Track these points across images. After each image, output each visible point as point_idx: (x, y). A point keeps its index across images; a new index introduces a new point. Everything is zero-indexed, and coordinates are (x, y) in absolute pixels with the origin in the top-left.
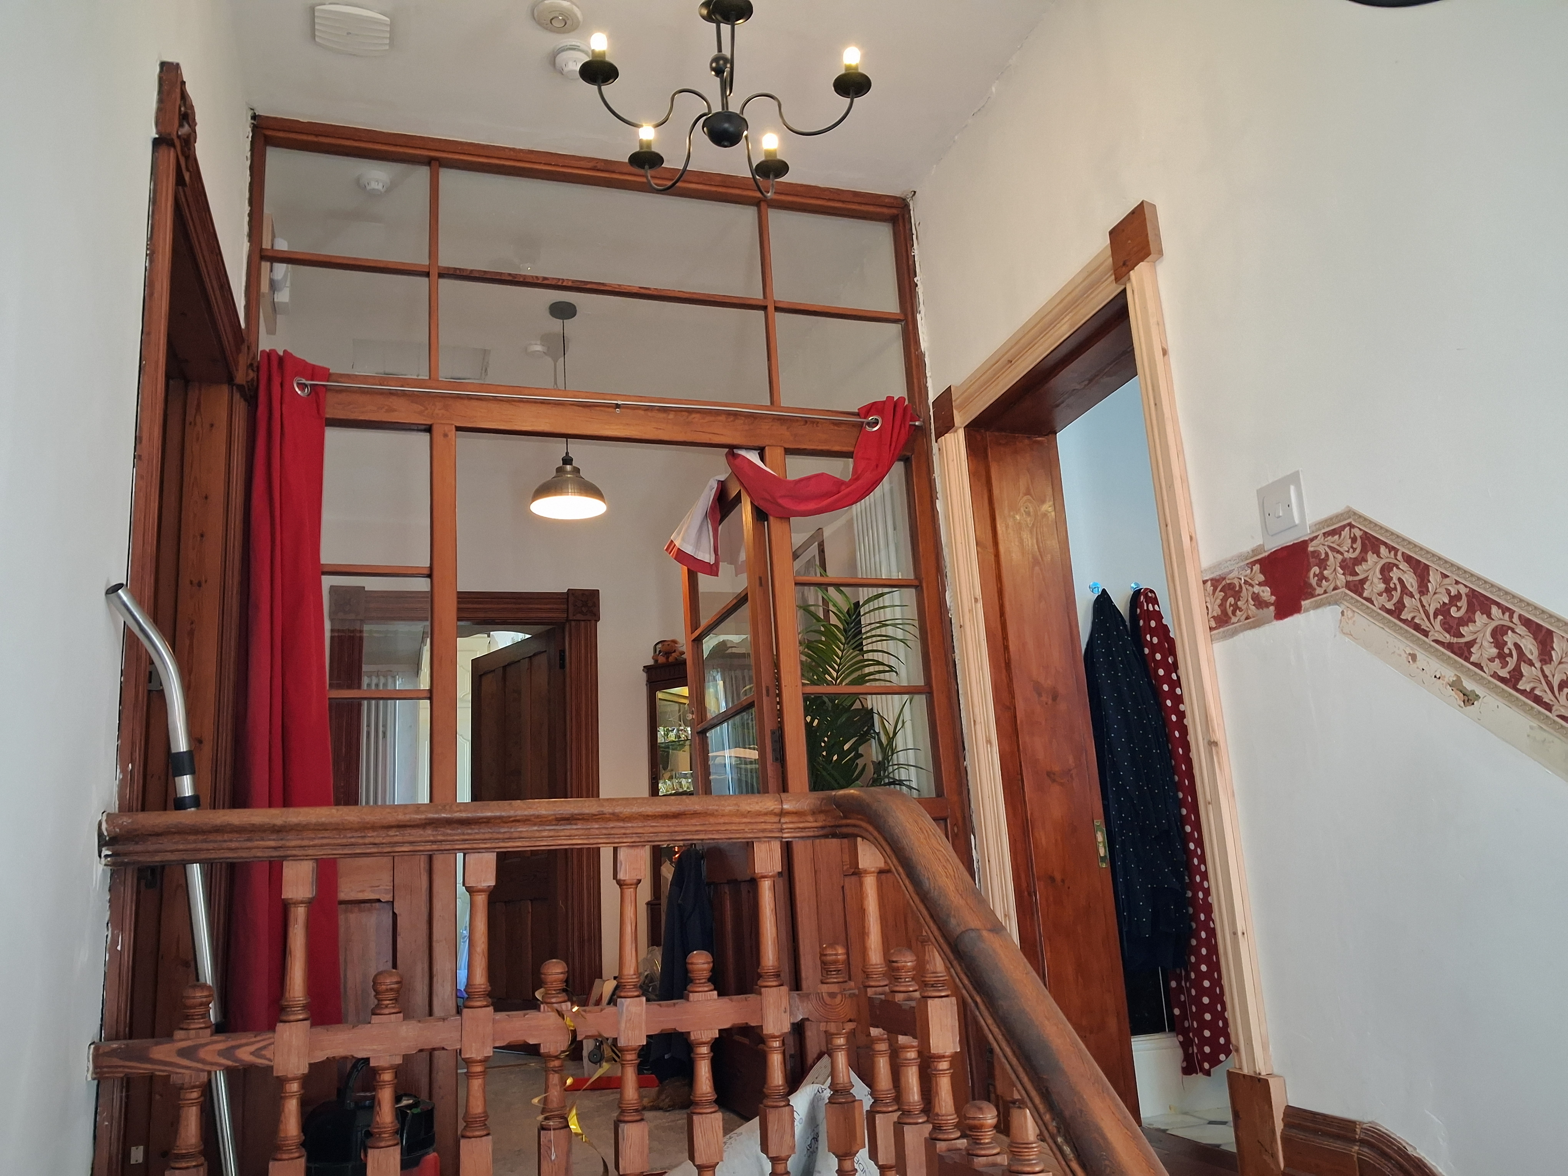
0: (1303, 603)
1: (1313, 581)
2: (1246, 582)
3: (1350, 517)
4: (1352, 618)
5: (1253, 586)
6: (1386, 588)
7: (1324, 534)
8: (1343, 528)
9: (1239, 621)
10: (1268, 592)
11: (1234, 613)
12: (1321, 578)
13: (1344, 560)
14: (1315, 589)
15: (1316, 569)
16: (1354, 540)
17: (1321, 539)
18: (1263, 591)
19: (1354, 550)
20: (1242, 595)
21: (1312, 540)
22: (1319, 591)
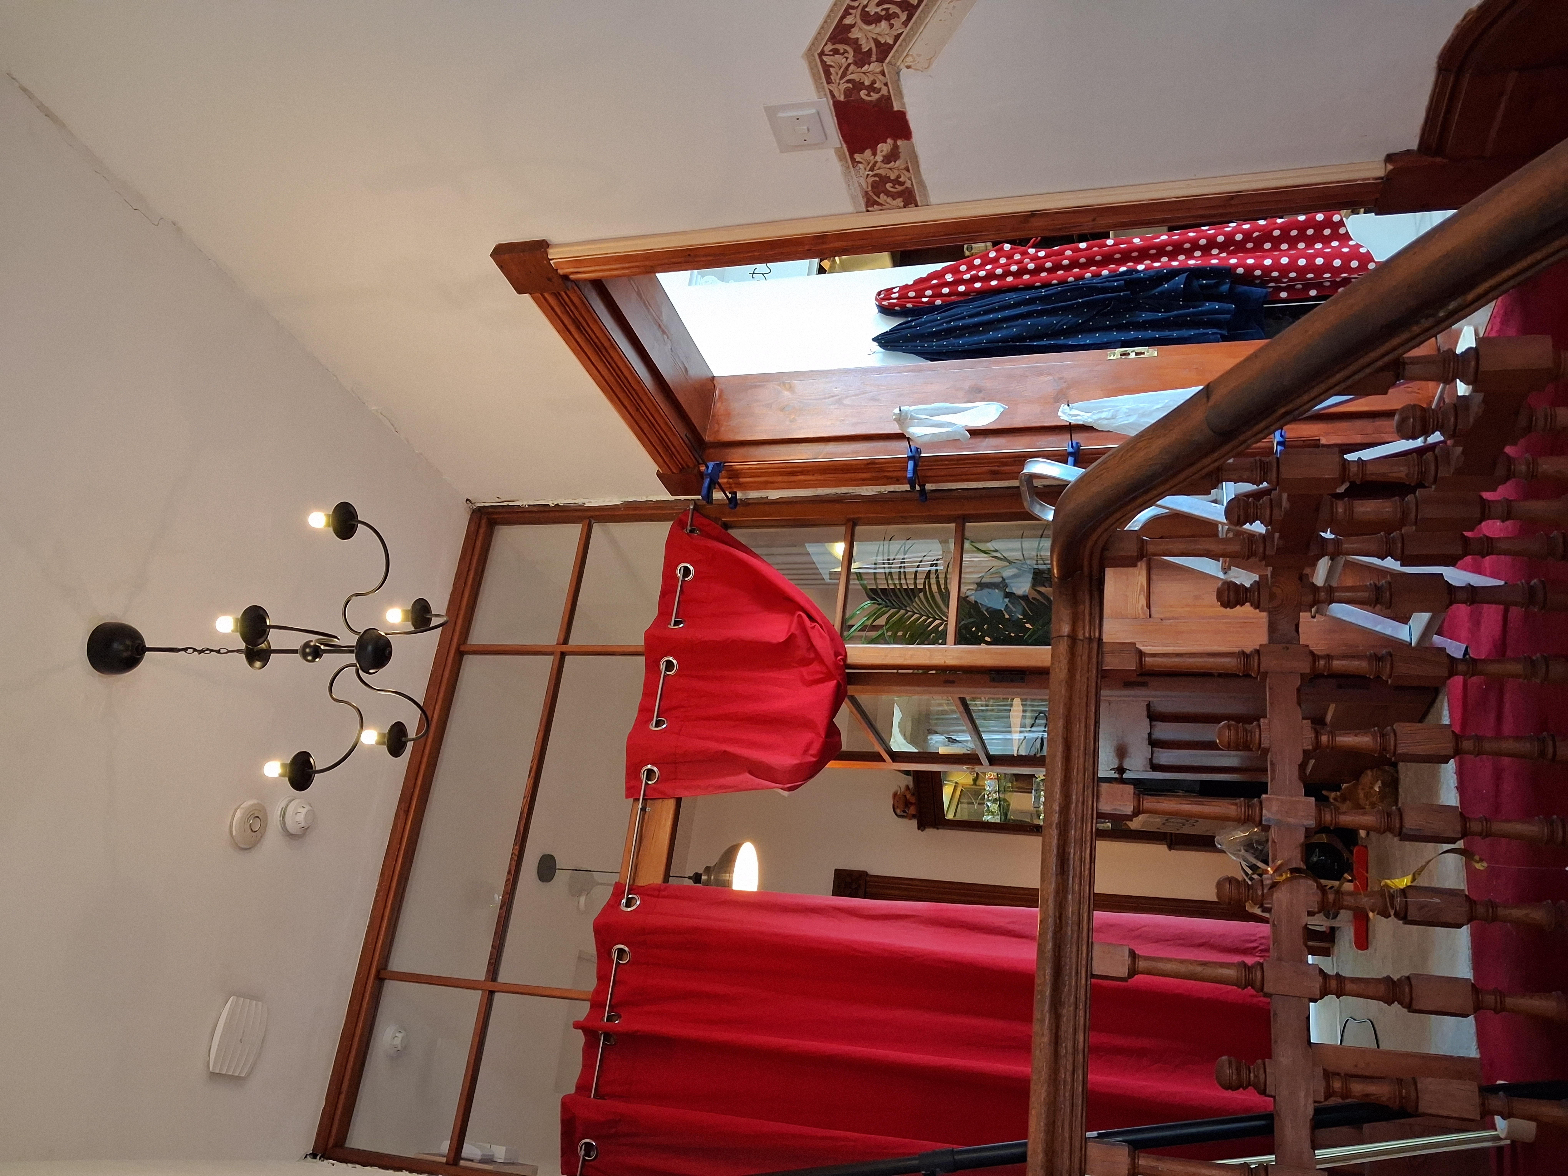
0: (896, 109)
1: (875, 96)
2: (871, 170)
3: (813, 55)
4: (914, 58)
5: (876, 162)
6: (886, 20)
7: (828, 83)
8: (823, 63)
9: (910, 179)
10: (882, 147)
11: (902, 184)
12: (871, 88)
13: (855, 63)
14: (883, 95)
15: (863, 93)
16: (836, 52)
17: (833, 87)
18: (882, 151)
19: (846, 51)
20: (884, 175)
21: (833, 96)
22: (884, 91)
